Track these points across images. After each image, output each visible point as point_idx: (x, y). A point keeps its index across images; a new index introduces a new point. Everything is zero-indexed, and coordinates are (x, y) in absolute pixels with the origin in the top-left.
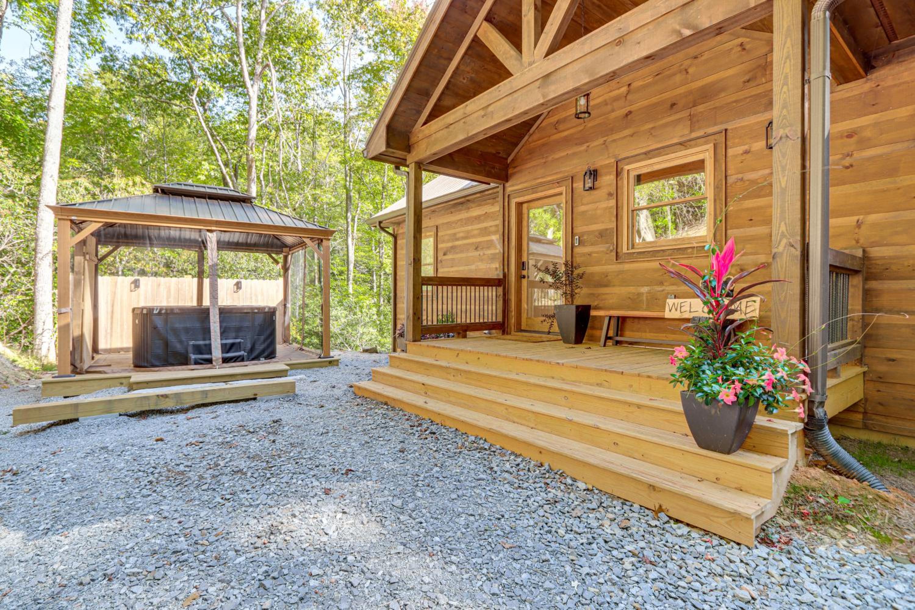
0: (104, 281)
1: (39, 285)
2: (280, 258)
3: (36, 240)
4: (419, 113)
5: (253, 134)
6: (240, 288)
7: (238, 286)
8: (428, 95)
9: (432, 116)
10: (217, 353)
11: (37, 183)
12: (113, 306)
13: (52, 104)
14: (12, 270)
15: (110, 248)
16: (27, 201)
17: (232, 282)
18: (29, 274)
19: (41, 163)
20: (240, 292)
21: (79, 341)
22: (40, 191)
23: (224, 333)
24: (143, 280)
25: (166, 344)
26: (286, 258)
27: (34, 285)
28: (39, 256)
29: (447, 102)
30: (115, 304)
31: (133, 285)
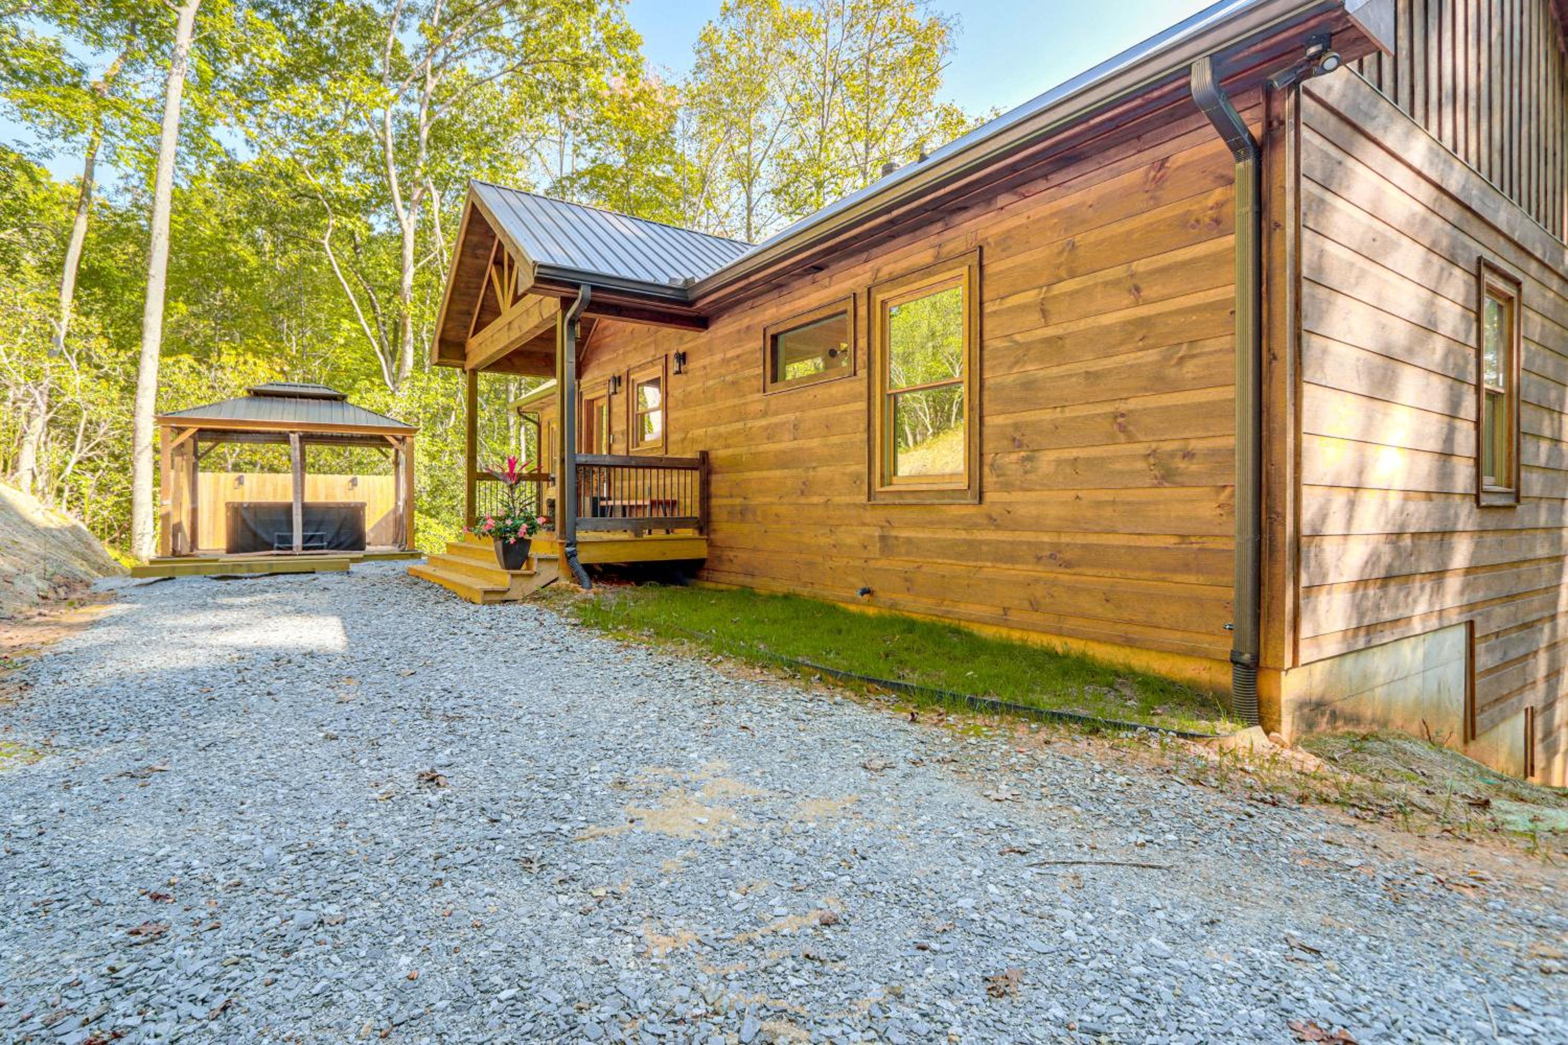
0: (204, 478)
1: (137, 483)
3: (134, 431)
4: (467, 327)
5: (409, 280)
6: (356, 485)
7: (353, 482)
8: (470, 314)
9: (476, 331)
10: (297, 541)
11: (135, 362)
12: (215, 504)
13: (152, 272)
14: (103, 465)
15: (210, 444)
16: (123, 383)
17: (347, 478)
18: (123, 470)
19: (140, 337)
20: (356, 489)
21: (178, 528)
22: (138, 370)
23: (306, 524)
24: (249, 476)
25: (255, 535)
27: (132, 483)
28: (138, 449)
29: (486, 318)
30: (218, 501)
31: (237, 482)
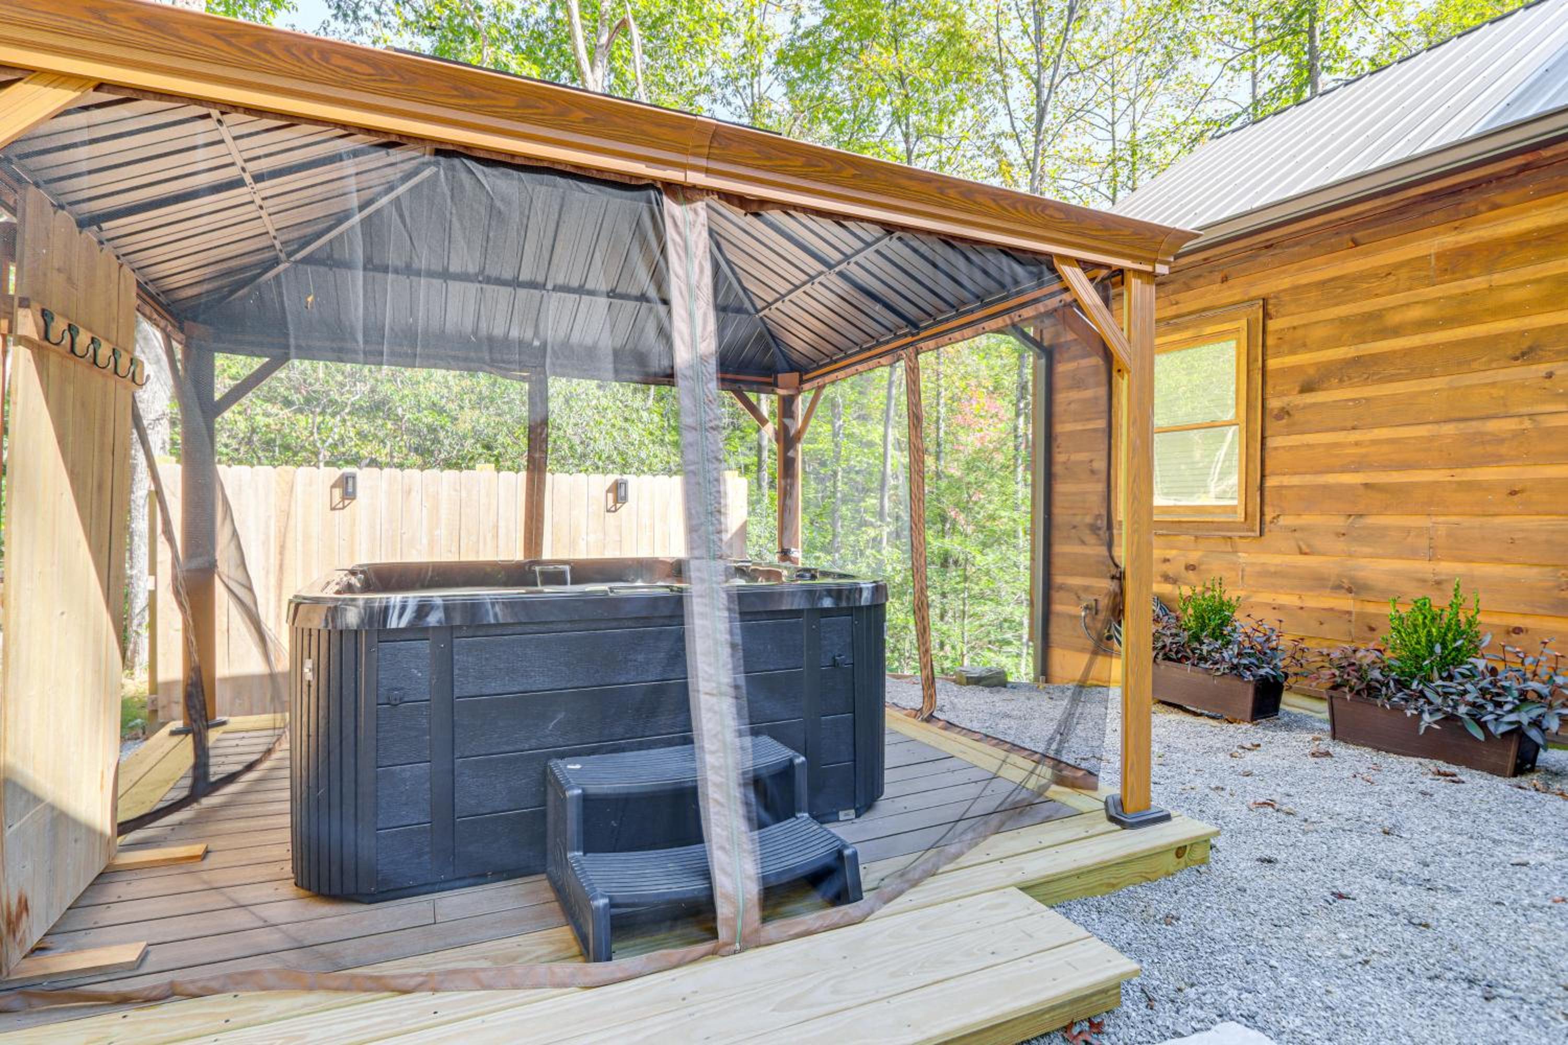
2: (767, 403)
6: (624, 499)
7: (618, 492)
12: (282, 548)
17: (601, 482)
20: (624, 509)
24: (365, 477)
26: (787, 408)
30: (289, 544)
31: (337, 492)
